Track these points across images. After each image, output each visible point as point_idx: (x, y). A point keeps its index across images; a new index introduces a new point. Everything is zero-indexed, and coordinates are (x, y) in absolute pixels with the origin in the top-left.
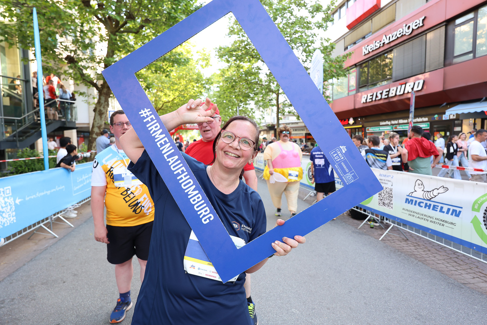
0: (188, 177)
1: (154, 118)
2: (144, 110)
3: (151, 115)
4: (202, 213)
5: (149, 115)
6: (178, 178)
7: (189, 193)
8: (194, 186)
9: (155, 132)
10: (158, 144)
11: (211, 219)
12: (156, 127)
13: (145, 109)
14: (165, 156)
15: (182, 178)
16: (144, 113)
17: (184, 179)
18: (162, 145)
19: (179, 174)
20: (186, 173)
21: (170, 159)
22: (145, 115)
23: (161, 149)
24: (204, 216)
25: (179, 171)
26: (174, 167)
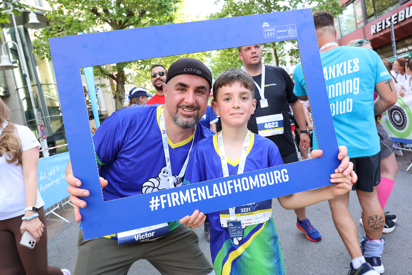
0: (239, 180)
1: (165, 195)
2: (151, 204)
3: (159, 198)
4: (278, 179)
5: (159, 200)
6: (236, 191)
7: (255, 185)
8: (250, 178)
9: (179, 200)
10: (194, 200)
11: (286, 172)
12: (175, 196)
13: (150, 202)
14: (209, 197)
15: (238, 188)
16: (155, 206)
17: (239, 185)
18: (196, 197)
19: (233, 189)
20: (235, 181)
21: (215, 193)
22: (157, 205)
23: (200, 199)
24: (281, 178)
25: (230, 187)
26: (224, 192)
